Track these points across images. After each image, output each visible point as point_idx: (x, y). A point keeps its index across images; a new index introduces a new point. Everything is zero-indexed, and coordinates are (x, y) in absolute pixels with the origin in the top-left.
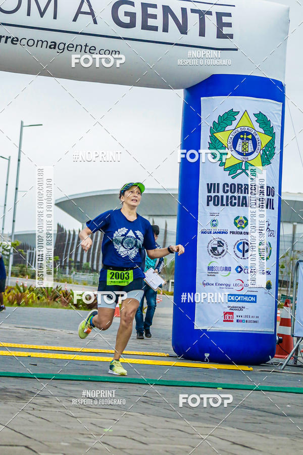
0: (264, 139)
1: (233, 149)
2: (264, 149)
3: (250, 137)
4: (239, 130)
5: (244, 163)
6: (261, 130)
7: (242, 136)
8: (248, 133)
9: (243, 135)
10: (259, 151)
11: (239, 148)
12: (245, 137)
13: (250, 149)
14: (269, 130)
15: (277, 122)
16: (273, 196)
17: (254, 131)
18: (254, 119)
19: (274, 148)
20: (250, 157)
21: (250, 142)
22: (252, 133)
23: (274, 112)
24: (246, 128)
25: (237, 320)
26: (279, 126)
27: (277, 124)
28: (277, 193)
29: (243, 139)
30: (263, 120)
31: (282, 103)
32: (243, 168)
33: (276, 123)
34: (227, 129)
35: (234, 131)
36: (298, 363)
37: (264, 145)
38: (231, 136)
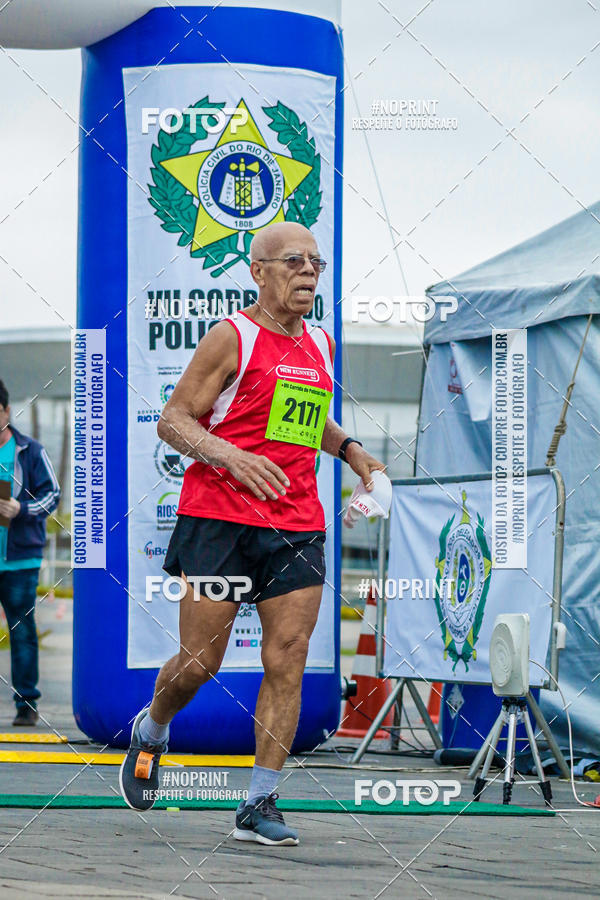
0: (290, 173)
1: (211, 201)
2: (292, 197)
3: (255, 167)
4: (227, 151)
5: (241, 234)
6: (283, 149)
7: (233, 167)
8: (250, 159)
9: (238, 163)
10: (279, 204)
11: (228, 197)
12: (242, 167)
13: (257, 198)
14: (304, 151)
15: (324, 127)
16: (319, 319)
17: (264, 152)
18: (264, 121)
19: (319, 194)
20: (257, 221)
21: (256, 180)
22: (261, 157)
23: (315, 102)
24: (245, 145)
25: (238, 642)
26: (328, 137)
27: (324, 132)
28: (329, 310)
29: (236, 173)
30: (285, 121)
31: (334, 78)
32: (241, 247)
33: (320, 131)
34: (194, 148)
35: (214, 153)
36: (402, 747)
37: (291, 186)
38: (206, 167)
